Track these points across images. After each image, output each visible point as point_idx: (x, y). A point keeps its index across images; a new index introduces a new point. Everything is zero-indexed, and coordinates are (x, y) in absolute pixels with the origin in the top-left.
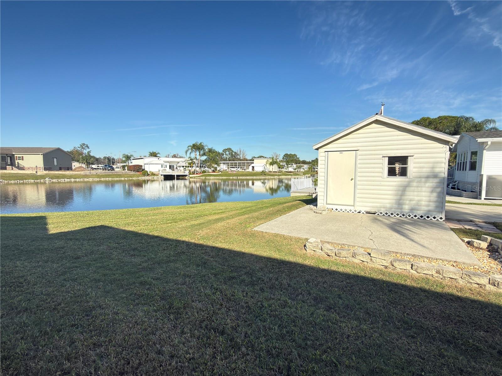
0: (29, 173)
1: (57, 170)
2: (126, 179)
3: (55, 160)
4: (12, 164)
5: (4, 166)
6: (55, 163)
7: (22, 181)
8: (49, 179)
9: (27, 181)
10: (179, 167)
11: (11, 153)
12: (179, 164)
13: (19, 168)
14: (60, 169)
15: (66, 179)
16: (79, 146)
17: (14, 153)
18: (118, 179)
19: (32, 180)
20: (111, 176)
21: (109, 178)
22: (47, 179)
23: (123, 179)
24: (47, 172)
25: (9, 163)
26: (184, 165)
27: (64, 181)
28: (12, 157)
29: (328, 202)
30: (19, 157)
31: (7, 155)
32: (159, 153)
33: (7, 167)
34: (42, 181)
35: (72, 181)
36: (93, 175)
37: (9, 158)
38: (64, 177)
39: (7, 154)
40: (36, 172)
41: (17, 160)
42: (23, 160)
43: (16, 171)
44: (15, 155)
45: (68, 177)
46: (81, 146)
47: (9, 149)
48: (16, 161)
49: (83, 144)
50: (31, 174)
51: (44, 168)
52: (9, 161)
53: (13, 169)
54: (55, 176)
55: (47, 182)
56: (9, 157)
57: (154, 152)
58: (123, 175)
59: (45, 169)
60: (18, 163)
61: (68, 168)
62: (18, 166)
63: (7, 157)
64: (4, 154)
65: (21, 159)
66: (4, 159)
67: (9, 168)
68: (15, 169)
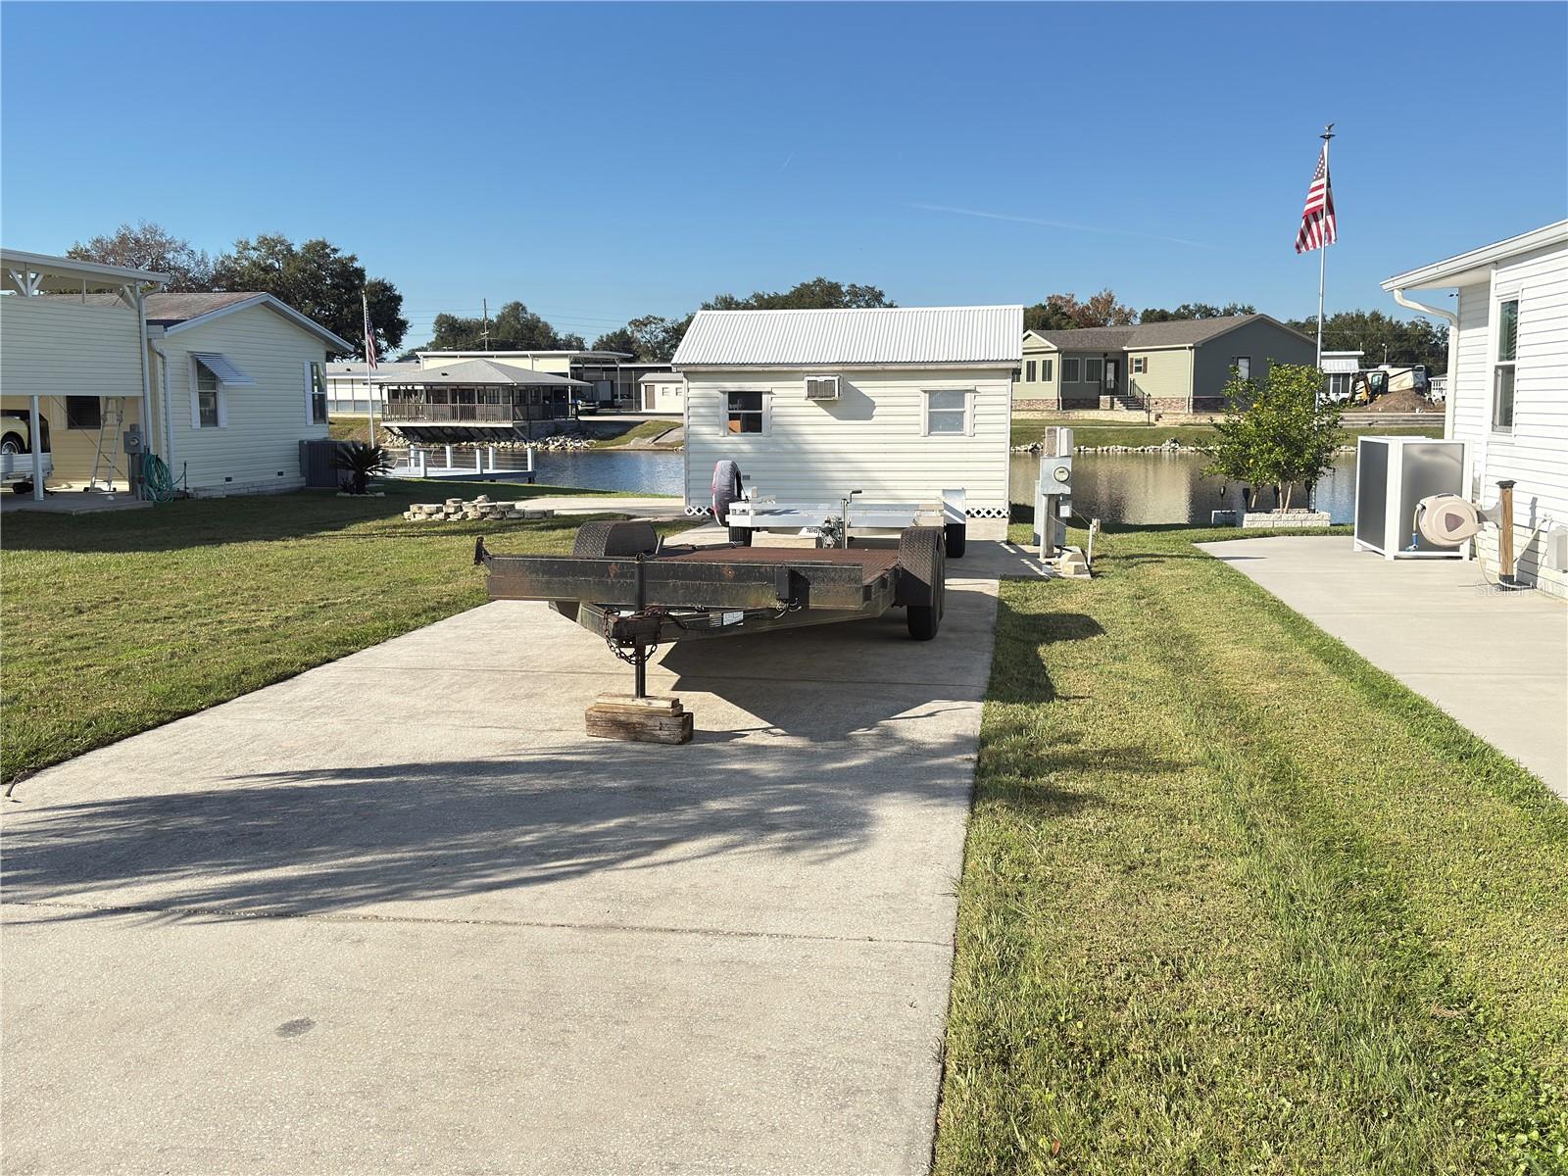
3: (1243, 364)
4: (1117, 389)
5: (1094, 397)
8: (1173, 445)
9: (1105, 448)
11: (1115, 347)
13: (1135, 403)
17: (1125, 348)
19: (1120, 448)
22: (1167, 446)
24: (1199, 417)
25: (1108, 385)
28: (1120, 362)
30: (1138, 361)
31: (1105, 355)
33: (1102, 397)
34: (1150, 450)
37: (1111, 366)
39: (1106, 350)
40: (1158, 417)
41: (1132, 373)
42: (1145, 372)
43: (1121, 414)
44: (1130, 355)
47: (1114, 334)
48: (1130, 376)
50: (1141, 423)
51: (1195, 400)
52: (1111, 376)
53: (1116, 407)
56: (1111, 361)
59: (1198, 405)
60: (1133, 382)
62: (1132, 395)
63: (1107, 362)
64: (1095, 354)
65: (1142, 366)
66: (1095, 370)
67: (1106, 402)
68: (1118, 404)
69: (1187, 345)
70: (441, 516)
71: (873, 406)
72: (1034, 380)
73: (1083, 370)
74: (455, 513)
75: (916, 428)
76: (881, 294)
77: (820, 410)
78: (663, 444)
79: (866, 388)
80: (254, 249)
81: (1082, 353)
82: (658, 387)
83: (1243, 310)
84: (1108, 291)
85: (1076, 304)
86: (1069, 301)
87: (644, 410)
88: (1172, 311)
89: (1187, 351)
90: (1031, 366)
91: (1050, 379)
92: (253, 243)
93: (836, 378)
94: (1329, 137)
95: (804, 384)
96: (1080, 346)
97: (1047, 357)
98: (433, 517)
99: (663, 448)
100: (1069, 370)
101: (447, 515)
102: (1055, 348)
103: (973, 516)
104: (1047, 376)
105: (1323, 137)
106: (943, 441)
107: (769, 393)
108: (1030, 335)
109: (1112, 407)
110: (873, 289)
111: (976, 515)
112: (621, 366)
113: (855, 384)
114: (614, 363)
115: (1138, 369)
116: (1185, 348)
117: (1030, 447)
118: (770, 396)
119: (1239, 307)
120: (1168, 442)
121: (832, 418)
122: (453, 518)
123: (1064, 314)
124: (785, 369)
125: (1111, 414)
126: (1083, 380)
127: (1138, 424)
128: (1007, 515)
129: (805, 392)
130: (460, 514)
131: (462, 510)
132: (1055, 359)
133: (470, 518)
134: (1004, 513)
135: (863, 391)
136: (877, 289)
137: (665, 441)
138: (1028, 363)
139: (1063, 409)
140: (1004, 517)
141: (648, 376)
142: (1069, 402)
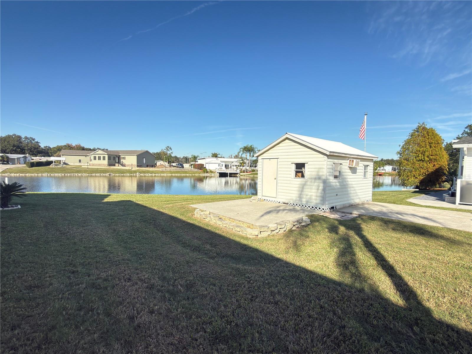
0: (128, 169)
1: (145, 167)
2: (190, 175)
3: (144, 159)
4: (119, 163)
5: (114, 164)
6: (144, 162)
7: (122, 175)
9: (126, 174)
10: (233, 166)
11: (118, 155)
12: (233, 164)
13: (123, 165)
14: (147, 166)
15: (149, 174)
16: (165, 148)
17: (120, 155)
18: (184, 175)
19: (129, 174)
20: (180, 172)
21: (178, 174)
23: (188, 175)
24: (138, 168)
25: (117, 162)
26: (237, 164)
27: (148, 175)
28: (119, 157)
29: (263, 195)
31: (116, 156)
32: (219, 154)
33: (116, 164)
34: (135, 174)
35: (153, 175)
36: (168, 171)
37: (117, 158)
38: (148, 172)
40: (132, 168)
42: (125, 159)
43: (121, 167)
44: (121, 156)
45: (151, 173)
46: (167, 148)
47: (118, 152)
48: (121, 160)
49: (168, 147)
50: (129, 169)
52: (117, 160)
53: (119, 166)
54: (142, 171)
55: (137, 176)
57: (216, 153)
58: (189, 172)
59: (138, 166)
60: (122, 161)
61: (152, 165)
62: (122, 164)
64: (114, 155)
65: (124, 158)
66: (114, 158)
69: (135, 155)
72: (100, 160)
73: (112, 158)
81: (112, 155)
88: (92, 148)
91: (105, 160)
97: (104, 155)
100: (109, 158)
102: (106, 154)
117: (109, 174)
120: (138, 173)
125: (117, 167)
126: (112, 160)
132: (106, 156)
142: (110, 165)
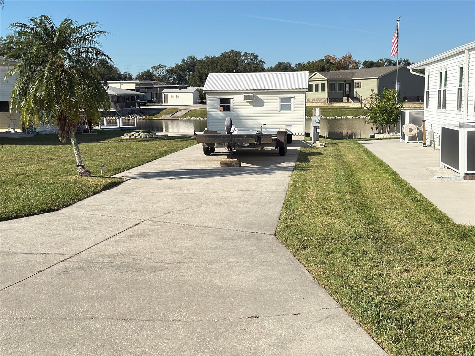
4: (350, 94)
5: (341, 98)
11: (349, 78)
13: (357, 100)
17: (353, 79)
25: (346, 93)
28: (351, 84)
30: (358, 84)
31: (345, 81)
33: (344, 98)
37: (347, 86)
39: (345, 79)
41: (355, 88)
42: (360, 88)
43: (351, 104)
44: (355, 81)
48: (355, 89)
52: (347, 89)
56: (347, 84)
60: (356, 92)
62: (355, 97)
63: (346, 84)
64: (341, 81)
65: (359, 86)
66: (341, 87)
67: (345, 99)
68: (350, 100)
69: (376, 77)
70: (134, 137)
71: (264, 102)
72: (318, 91)
73: (337, 87)
74: (138, 136)
75: (277, 109)
76: (257, 56)
77: (248, 104)
78: (175, 117)
79: (261, 97)
80: (4, 40)
81: (336, 81)
82: (169, 95)
83: (404, 61)
84: (349, 54)
85: (336, 59)
86: (333, 58)
87: (164, 104)
89: (376, 79)
90: (317, 86)
91: (324, 91)
92: (4, 38)
93: (253, 94)
94: (399, 20)
95: (243, 96)
96: (335, 78)
97: (323, 82)
98: (131, 137)
99: (175, 119)
100: (331, 87)
101: (135, 137)
102: (326, 79)
103: (294, 135)
104: (323, 90)
105: (397, 20)
106: (285, 113)
107: (233, 99)
108: (316, 74)
109: (348, 101)
110: (254, 54)
111: (295, 135)
112: (155, 86)
113: (258, 96)
114: (152, 85)
115: (358, 87)
116: (375, 78)
118: (233, 100)
119: (403, 59)
121: (252, 106)
122: (137, 137)
123: (331, 63)
124: (238, 91)
125: (347, 104)
126: (336, 91)
127: (358, 108)
128: (304, 135)
129: (243, 98)
130: (140, 136)
131: (140, 135)
132: (326, 83)
133: (142, 137)
134: (303, 134)
135: (261, 98)
136: (255, 54)
137: (175, 116)
138: (316, 84)
139: (329, 102)
140: (303, 135)
141: (165, 90)
142: (331, 100)
